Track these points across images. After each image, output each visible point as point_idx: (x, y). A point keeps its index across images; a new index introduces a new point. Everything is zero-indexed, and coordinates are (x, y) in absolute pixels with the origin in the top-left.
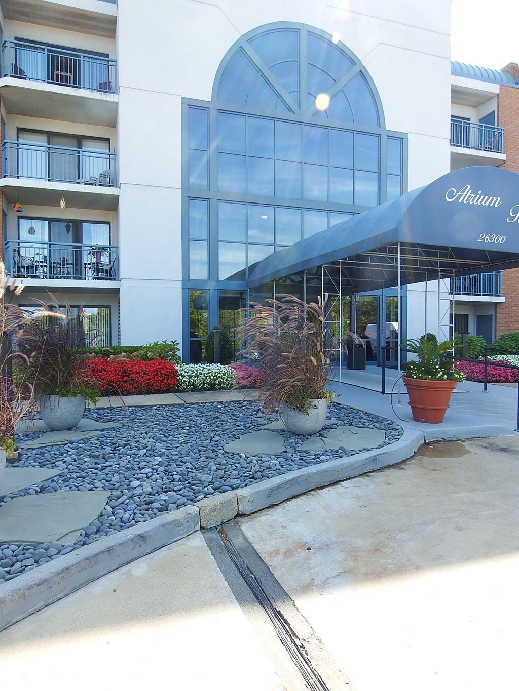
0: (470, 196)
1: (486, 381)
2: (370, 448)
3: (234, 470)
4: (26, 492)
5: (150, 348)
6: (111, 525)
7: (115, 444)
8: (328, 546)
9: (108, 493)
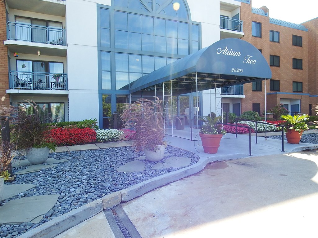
0: (227, 51)
1: (236, 133)
2: (184, 166)
3: (121, 180)
4: (17, 197)
5: (83, 122)
6: (59, 212)
7: (64, 170)
8: (163, 214)
9: (59, 195)
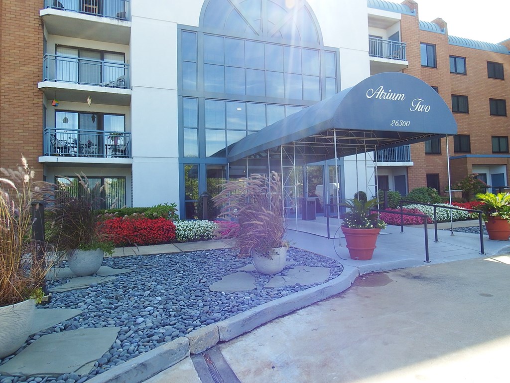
0: (383, 94)
1: (402, 225)
2: (318, 282)
3: (217, 305)
4: (53, 330)
5: (155, 209)
6: (119, 356)
7: (126, 287)
8: (287, 364)
9: (118, 329)
